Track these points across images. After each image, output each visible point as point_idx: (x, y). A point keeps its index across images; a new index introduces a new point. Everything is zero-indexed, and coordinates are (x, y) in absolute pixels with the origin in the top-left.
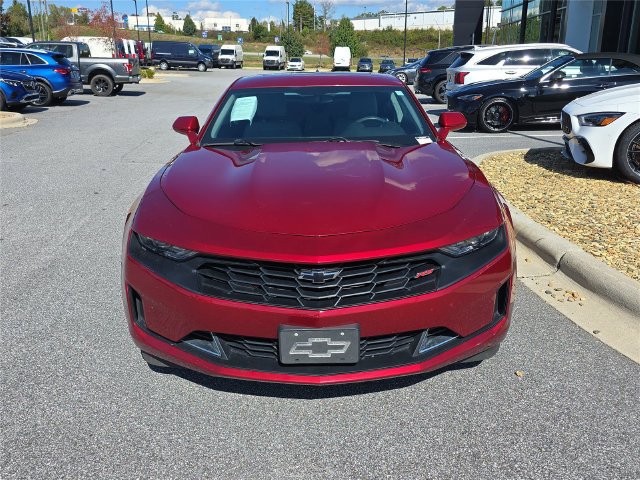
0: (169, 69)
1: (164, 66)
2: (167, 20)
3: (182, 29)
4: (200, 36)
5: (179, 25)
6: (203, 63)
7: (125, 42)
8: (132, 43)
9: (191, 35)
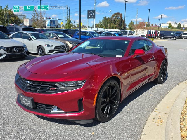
0: (164, 39)
1: (162, 38)
2: (173, 25)
3: (176, 27)
4: (182, 29)
5: (176, 26)
6: (175, 37)
7: (151, 31)
8: (154, 31)
9: (179, 29)
